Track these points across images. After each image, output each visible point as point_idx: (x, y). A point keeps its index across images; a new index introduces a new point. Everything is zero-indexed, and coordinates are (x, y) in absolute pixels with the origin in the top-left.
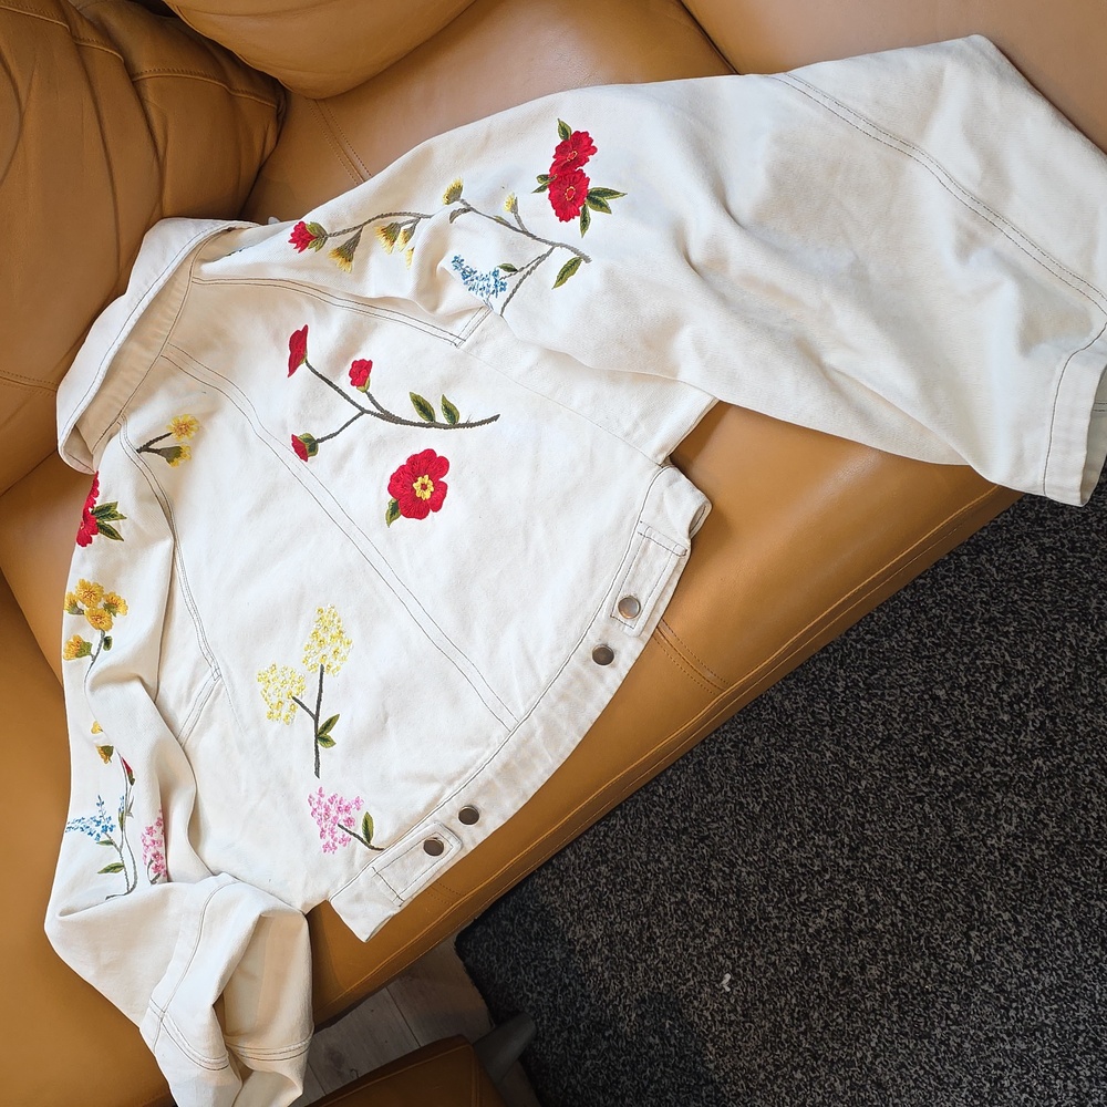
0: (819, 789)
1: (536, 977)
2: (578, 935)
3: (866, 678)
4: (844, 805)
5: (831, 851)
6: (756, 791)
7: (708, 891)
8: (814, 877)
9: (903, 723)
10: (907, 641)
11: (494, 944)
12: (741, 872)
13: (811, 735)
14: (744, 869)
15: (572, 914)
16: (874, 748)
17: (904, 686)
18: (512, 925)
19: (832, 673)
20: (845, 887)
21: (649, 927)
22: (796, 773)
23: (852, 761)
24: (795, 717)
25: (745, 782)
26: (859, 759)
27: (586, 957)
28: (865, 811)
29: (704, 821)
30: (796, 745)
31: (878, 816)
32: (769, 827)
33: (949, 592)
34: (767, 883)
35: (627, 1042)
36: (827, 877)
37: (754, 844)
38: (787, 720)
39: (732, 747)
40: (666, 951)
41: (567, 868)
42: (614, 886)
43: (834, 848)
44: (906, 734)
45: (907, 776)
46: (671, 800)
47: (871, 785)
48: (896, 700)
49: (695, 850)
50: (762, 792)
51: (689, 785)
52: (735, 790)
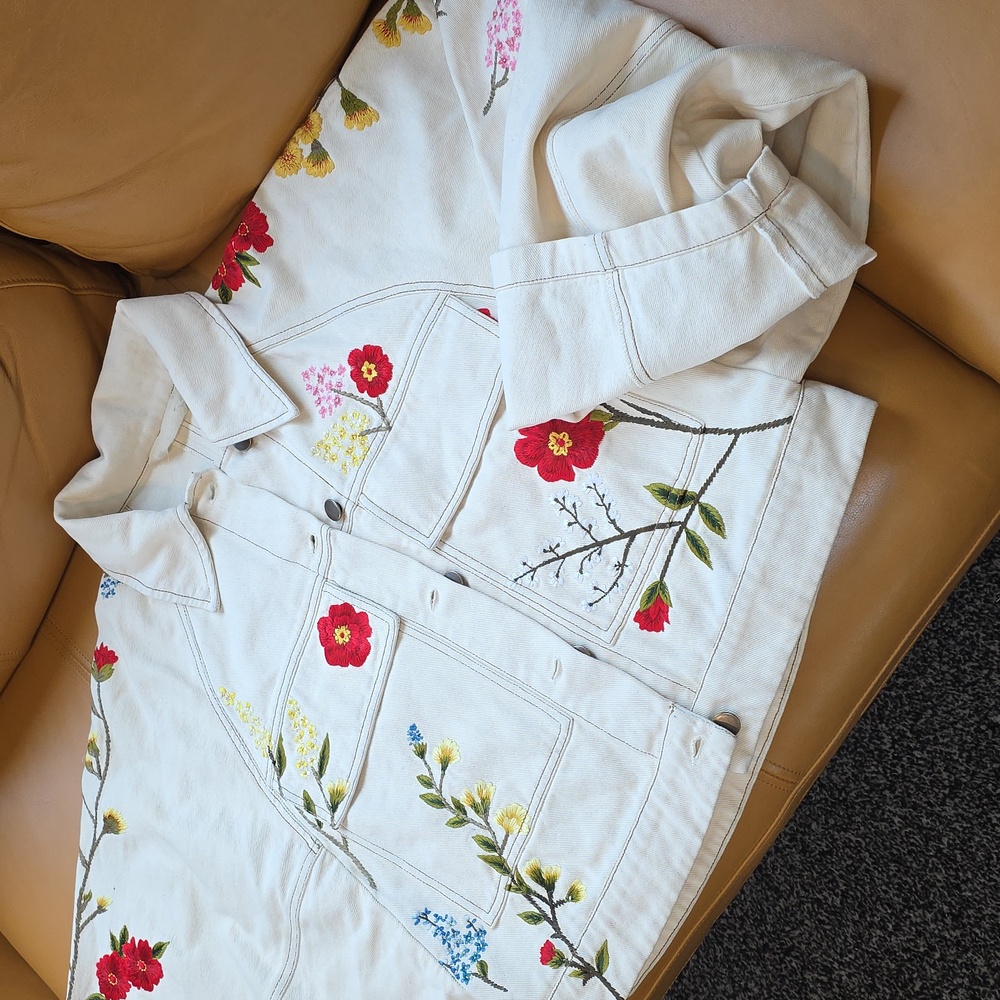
0: (898, 861)
3: (912, 725)
4: (931, 871)
5: (933, 926)
6: (831, 881)
8: (922, 960)
9: (967, 762)
10: (943, 673)
12: (841, 976)
13: (872, 804)
14: (843, 973)
16: (944, 799)
17: (956, 723)
20: (960, 961)
22: (868, 850)
23: (924, 820)
24: (848, 790)
25: (815, 875)
26: (932, 815)
28: (957, 870)
29: (783, 931)
30: (859, 819)
31: (972, 872)
32: (856, 917)
33: (972, 609)
34: (873, 980)
36: (937, 955)
37: (845, 941)
38: (840, 795)
39: (790, 841)
43: (935, 921)
44: (974, 774)
45: (990, 820)
46: (741, 918)
47: (954, 840)
48: (952, 741)
49: (783, 966)
50: (837, 882)
51: (755, 896)
52: (807, 888)
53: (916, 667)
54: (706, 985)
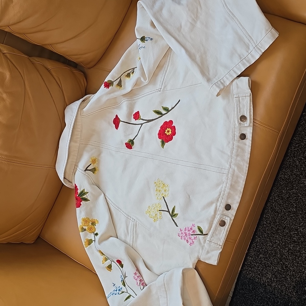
1: (259, 302)
2: (265, 280)
3: (303, 156)
6: (291, 205)
7: (295, 242)
11: (241, 300)
12: (300, 230)
13: (298, 180)
14: (301, 229)
15: (259, 275)
18: (244, 291)
19: (293, 161)
21: (284, 264)
22: (299, 193)
24: (290, 178)
25: (287, 204)
27: (270, 286)
29: (282, 223)
30: (295, 185)
32: (301, 212)
35: (297, 303)
37: (299, 220)
38: (288, 181)
39: (278, 197)
40: (293, 267)
41: (251, 263)
42: (267, 259)
49: (284, 233)
50: (293, 204)
51: (272, 216)
52: (285, 209)
53: (300, 140)
54: (264, 245)
